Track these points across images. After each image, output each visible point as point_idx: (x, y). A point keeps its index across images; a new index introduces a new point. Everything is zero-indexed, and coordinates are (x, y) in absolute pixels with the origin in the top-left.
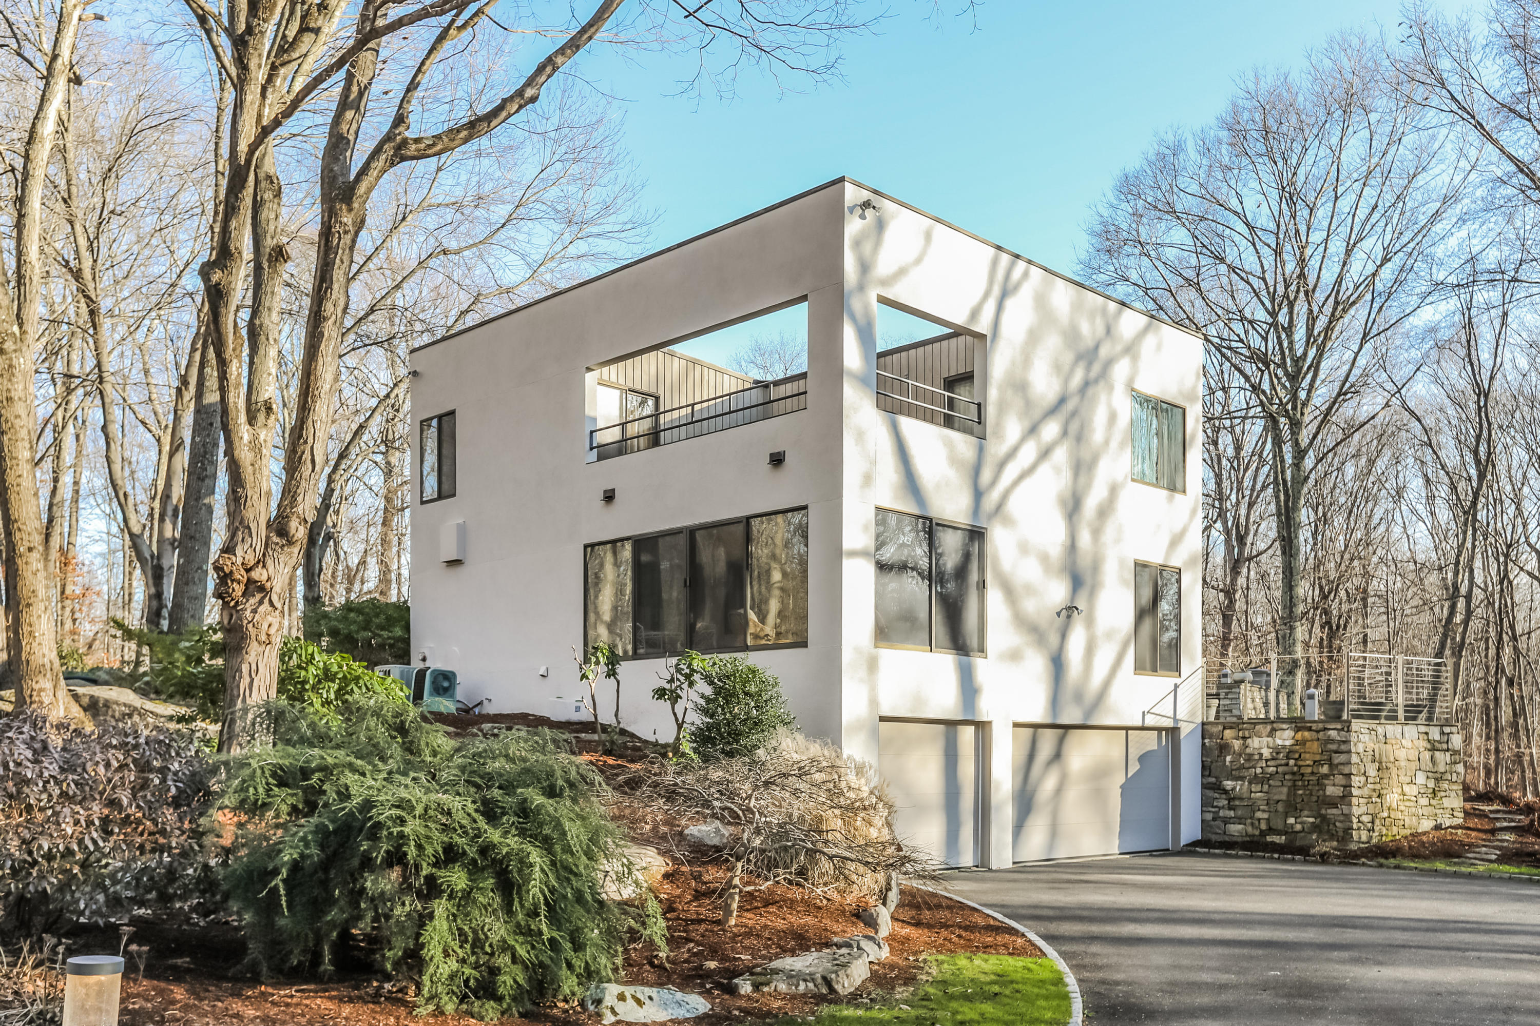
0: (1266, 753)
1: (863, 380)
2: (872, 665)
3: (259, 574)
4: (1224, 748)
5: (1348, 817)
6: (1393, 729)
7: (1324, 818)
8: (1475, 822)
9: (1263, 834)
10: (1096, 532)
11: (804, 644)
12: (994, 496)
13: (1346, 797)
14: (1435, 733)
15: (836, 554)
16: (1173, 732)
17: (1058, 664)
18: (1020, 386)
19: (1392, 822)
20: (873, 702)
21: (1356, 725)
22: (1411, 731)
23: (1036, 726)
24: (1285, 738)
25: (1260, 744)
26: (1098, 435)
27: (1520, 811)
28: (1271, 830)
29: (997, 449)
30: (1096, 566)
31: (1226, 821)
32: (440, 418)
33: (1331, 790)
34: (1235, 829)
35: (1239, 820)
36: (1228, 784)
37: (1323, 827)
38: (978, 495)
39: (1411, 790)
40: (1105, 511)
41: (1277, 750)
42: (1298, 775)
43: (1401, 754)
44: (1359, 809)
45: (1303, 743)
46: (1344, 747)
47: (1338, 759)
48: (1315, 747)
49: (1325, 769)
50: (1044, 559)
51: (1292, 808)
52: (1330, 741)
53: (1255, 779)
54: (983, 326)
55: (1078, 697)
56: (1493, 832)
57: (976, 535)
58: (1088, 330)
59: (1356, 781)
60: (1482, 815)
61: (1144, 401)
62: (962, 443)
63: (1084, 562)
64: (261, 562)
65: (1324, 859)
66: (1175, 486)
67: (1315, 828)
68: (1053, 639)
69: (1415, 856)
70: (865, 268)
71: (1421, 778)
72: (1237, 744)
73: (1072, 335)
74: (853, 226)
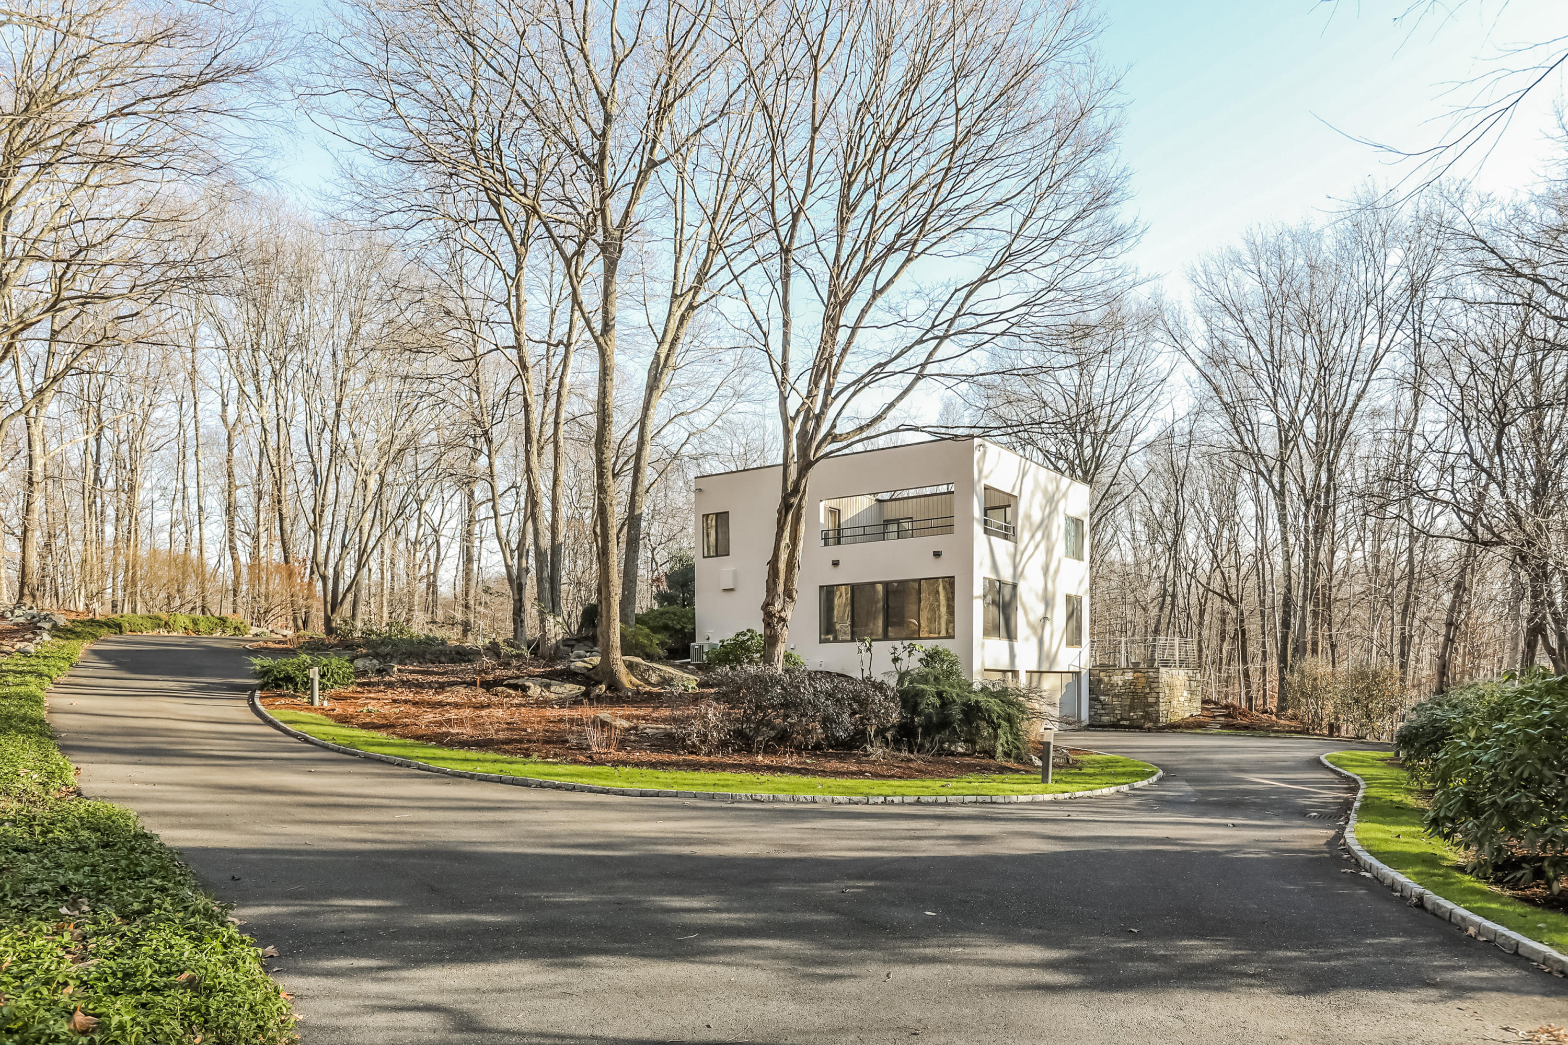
0: (1120, 683)
1: (979, 521)
2: (983, 645)
3: (783, 614)
4: (1100, 681)
5: (1158, 712)
6: (1174, 672)
7: (1147, 712)
8: (1206, 713)
9: (1119, 720)
10: (1054, 581)
11: (953, 637)
12: (1020, 569)
13: (1157, 703)
14: (1190, 673)
15: (971, 598)
16: (1078, 674)
17: (1041, 642)
18: (1028, 517)
19: (1174, 713)
20: (983, 663)
21: (1162, 670)
22: (1182, 672)
23: (1032, 672)
24: (1129, 676)
25: (1118, 679)
26: (1054, 537)
27: (1222, 708)
28: (1122, 719)
29: (1021, 547)
30: (1053, 598)
31: (1101, 715)
32: (717, 514)
33: (1150, 700)
34: (1105, 719)
35: (1107, 715)
36: (1102, 698)
37: (1147, 716)
38: (1015, 568)
39: (1182, 699)
40: (1057, 571)
41: (1125, 682)
42: (1135, 693)
43: (1178, 683)
44: (1162, 707)
45: (1137, 678)
46: (1156, 680)
47: (1155, 685)
48: (1143, 680)
49: (1147, 690)
50: (1037, 594)
51: (1132, 708)
52: (1149, 677)
53: (1115, 695)
54: (1016, 493)
55: (1048, 657)
56: (1214, 717)
57: (1015, 586)
58: (1051, 488)
59: (1161, 695)
60: (1208, 710)
61: (1068, 518)
62: (1010, 545)
63: (1050, 595)
64: (783, 609)
65: (1149, 730)
66: (1080, 558)
67: (1142, 717)
68: (1039, 631)
69: (1187, 728)
70: (980, 472)
71: (1185, 694)
72: (1106, 679)
73: (1045, 492)
74: (977, 455)
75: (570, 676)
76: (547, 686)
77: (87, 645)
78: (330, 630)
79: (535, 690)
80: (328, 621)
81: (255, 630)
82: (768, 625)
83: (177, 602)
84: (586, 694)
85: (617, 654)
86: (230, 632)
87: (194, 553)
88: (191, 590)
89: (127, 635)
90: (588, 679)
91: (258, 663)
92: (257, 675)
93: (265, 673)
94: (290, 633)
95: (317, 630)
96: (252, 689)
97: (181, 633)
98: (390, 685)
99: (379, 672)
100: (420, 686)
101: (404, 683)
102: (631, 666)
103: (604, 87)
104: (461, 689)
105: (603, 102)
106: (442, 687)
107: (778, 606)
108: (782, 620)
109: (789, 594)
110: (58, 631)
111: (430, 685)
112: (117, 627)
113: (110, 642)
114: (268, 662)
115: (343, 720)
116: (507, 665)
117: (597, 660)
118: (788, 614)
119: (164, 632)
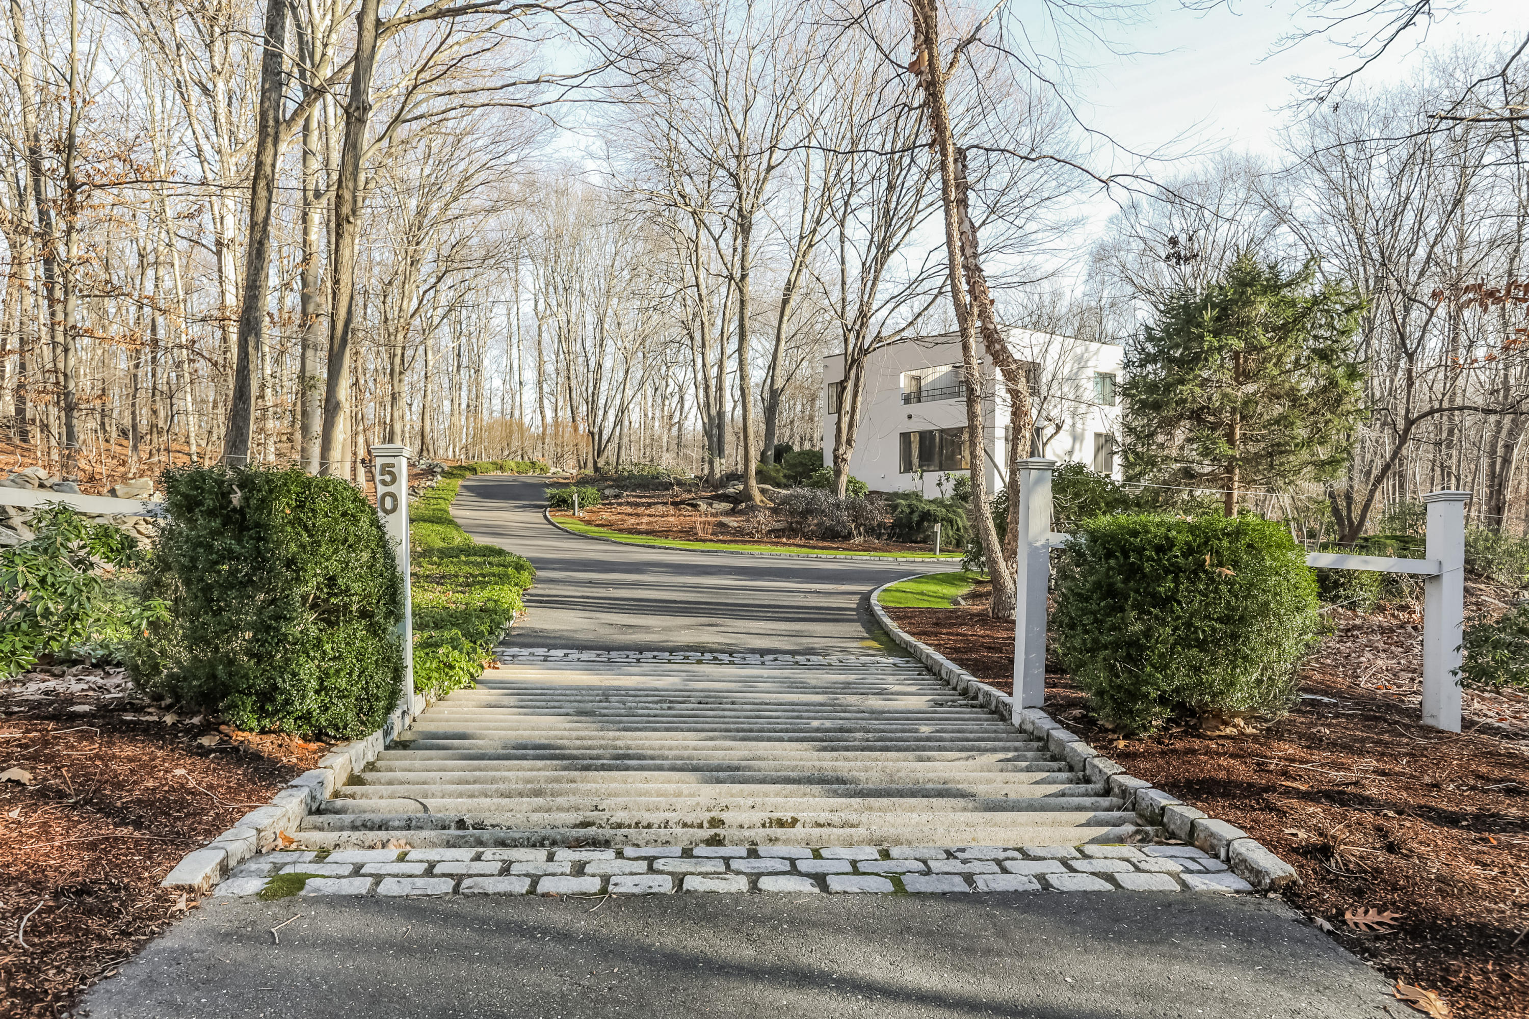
3: (845, 456)
61: (1097, 373)
64: (845, 453)
75: (725, 498)
76: (711, 505)
77: (460, 482)
78: (596, 469)
79: (703, 506)
80: (595, 463)
81: (553, 470)
82: (835, 463)
83: (506, 453)
84: (733, 509)
85: (753, 482)
86: (538, 471)
87: (517, 413)
88: (515, 444)
89: (480, 476)
90: (735, 500)
91: (549, 491)
92: (547, 500)
93: (553, 497)
94: (575, 472)
95: (589, 471)
96: (546, 507)
97: (509, 473)
98: (620, 504)
99: (616, 497)
100: (637, 505)
101: (628, 503)
102: (763, 491)
103: (739, 127)
104: (660, 507)
105: (738, 135)
106: (649, 505)
107: (841, 451)
108: (844, 460)
109: (849, 442)
110: (445, 474)
111: (643, 504)
112: (473, 470)
113: (471, 480)
114: (555, 491)
115: (589, 523)
116: (690, 491)
117: (741, 487)
118: (849, 456)
119: (499, 473)
